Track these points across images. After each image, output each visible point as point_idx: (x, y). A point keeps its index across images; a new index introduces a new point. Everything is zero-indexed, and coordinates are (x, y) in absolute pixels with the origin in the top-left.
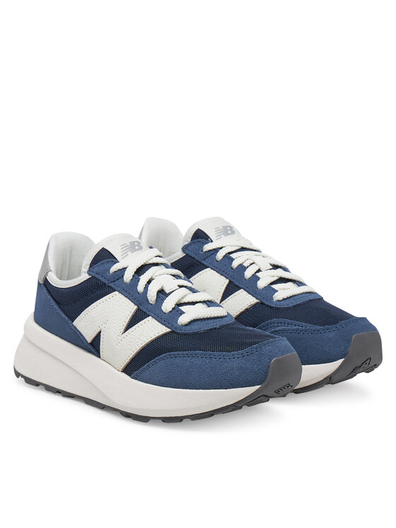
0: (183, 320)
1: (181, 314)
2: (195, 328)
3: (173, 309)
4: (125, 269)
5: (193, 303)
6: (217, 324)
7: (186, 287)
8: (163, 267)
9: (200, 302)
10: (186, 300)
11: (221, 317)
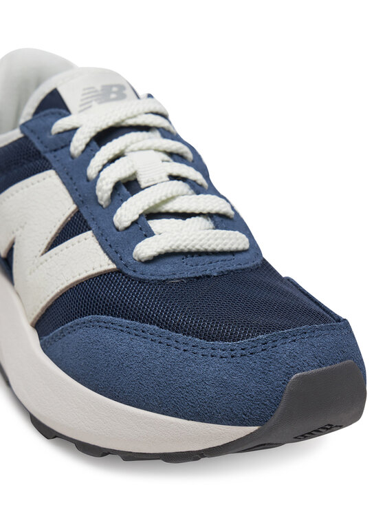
0: (145, 249)
1: (146, 236)
2: (165, 270)
3: (134, 223)
4: (74, 130)
5: (184, 216)
6: (214, 268)
7: (184, 180)
8: (157, 134)
9: (200, 214)
10: (171, 207)
11: (233, 253)
